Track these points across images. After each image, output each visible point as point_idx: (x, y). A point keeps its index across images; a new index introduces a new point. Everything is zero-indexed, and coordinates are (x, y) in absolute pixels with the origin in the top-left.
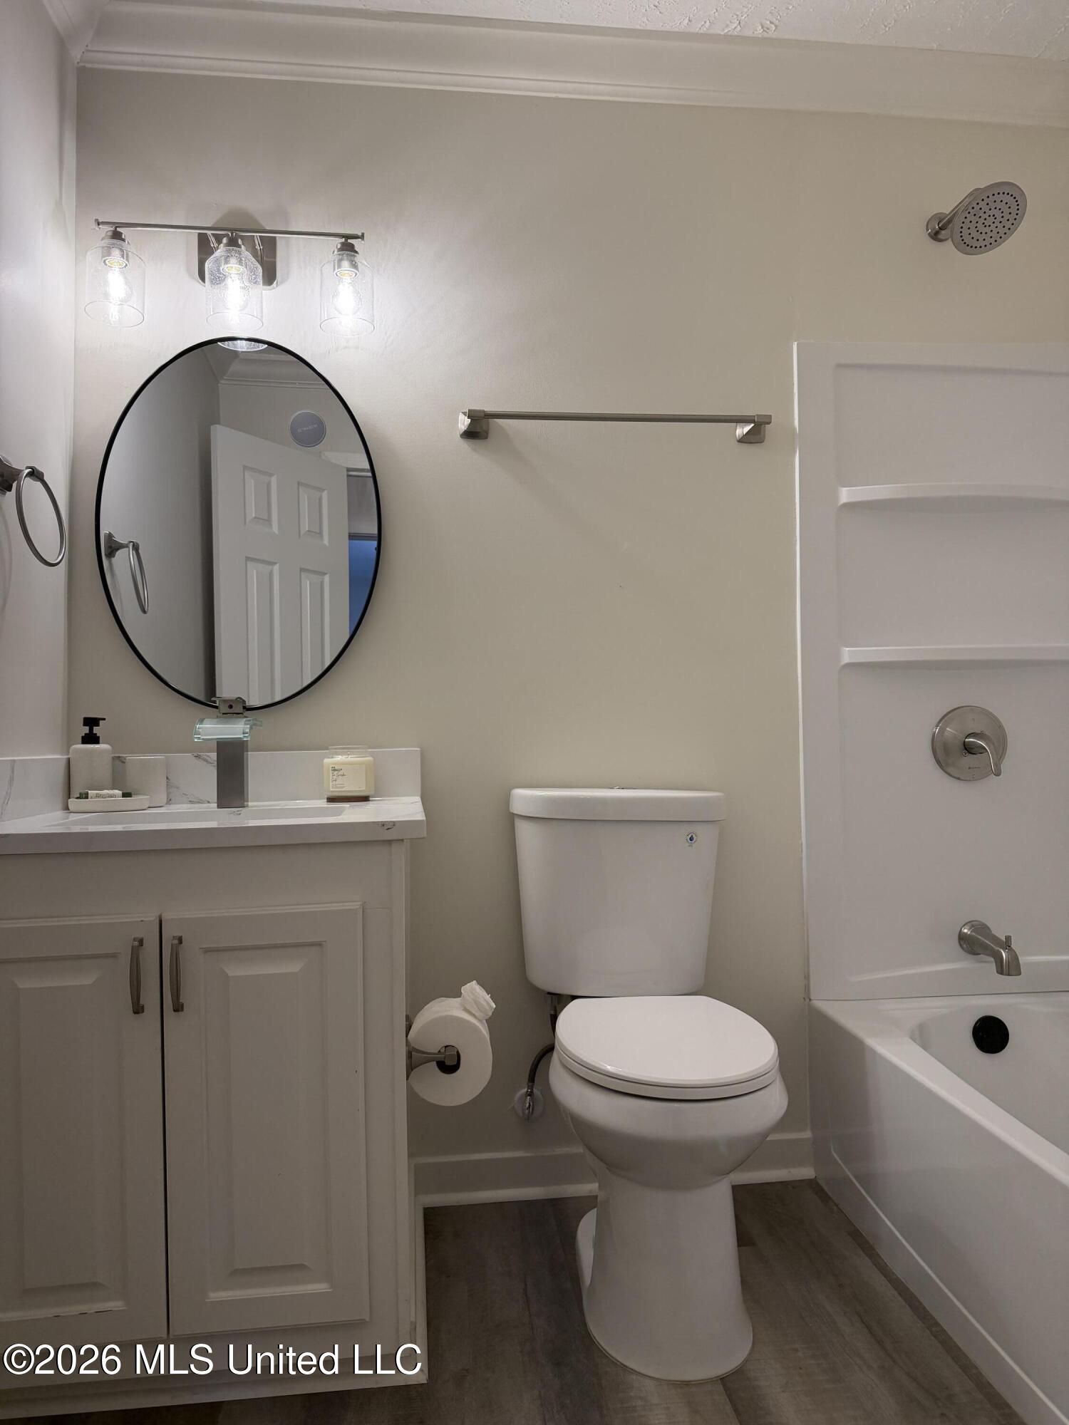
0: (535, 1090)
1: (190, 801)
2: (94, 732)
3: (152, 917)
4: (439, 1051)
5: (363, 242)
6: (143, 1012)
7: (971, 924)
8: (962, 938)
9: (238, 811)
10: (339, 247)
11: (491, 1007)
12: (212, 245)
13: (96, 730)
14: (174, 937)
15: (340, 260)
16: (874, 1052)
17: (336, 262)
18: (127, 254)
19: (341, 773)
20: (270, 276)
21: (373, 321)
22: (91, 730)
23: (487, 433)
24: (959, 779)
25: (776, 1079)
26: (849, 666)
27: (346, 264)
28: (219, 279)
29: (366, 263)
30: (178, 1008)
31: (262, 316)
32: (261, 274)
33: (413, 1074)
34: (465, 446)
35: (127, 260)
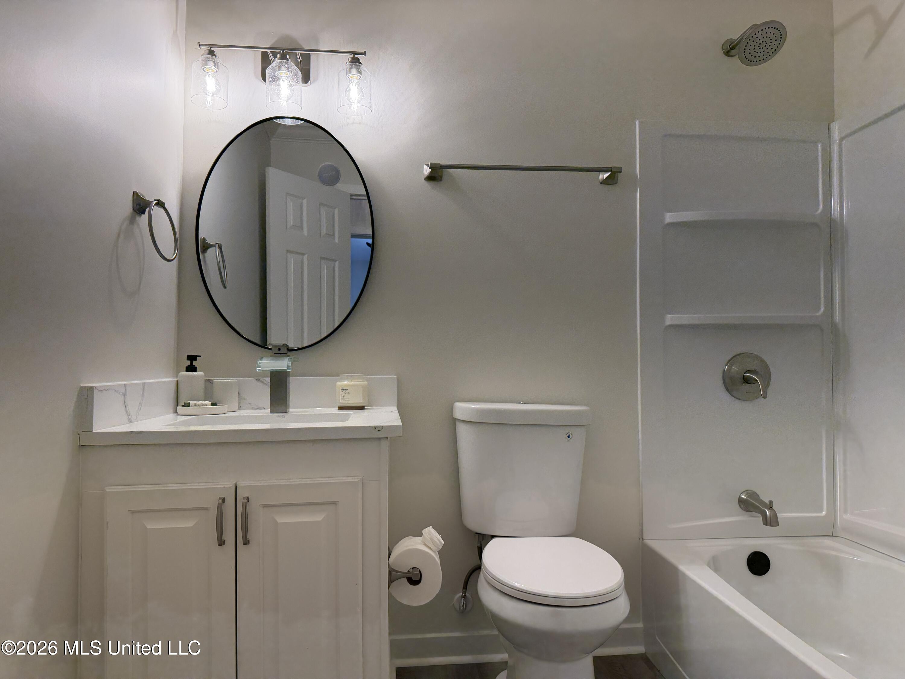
0: (467, 594)
1: (253, 408)
2: (194, 364)
3: (230, 485)
4: (409, 571)
5: (365, 57)
6: (224, 544)
7: (746, 492)
8: (741, 501)
9: (283, 415)
10: (350, 60)
11: (441, 543)
12: (270, 59)
13: (195, 363)
14: (244, 497)
15: (351, 68)
16: (684, 575)
17: (348, 69)
18: (217, 64)
19: (347, 391)
20: (306, 78)
21: (371, 107)
22: (192, 363)
23: (441, 177)
24: (739, 399)
25: (622, 593)
26: (671, 326)
27: (354, 71)
28: (275, 80)
29: (366, 70)
30: (246, 542)
31: (301, 103)
32: (301, 77)
33: (392, 585)
34: (427, 185)
35: (218, 68)
